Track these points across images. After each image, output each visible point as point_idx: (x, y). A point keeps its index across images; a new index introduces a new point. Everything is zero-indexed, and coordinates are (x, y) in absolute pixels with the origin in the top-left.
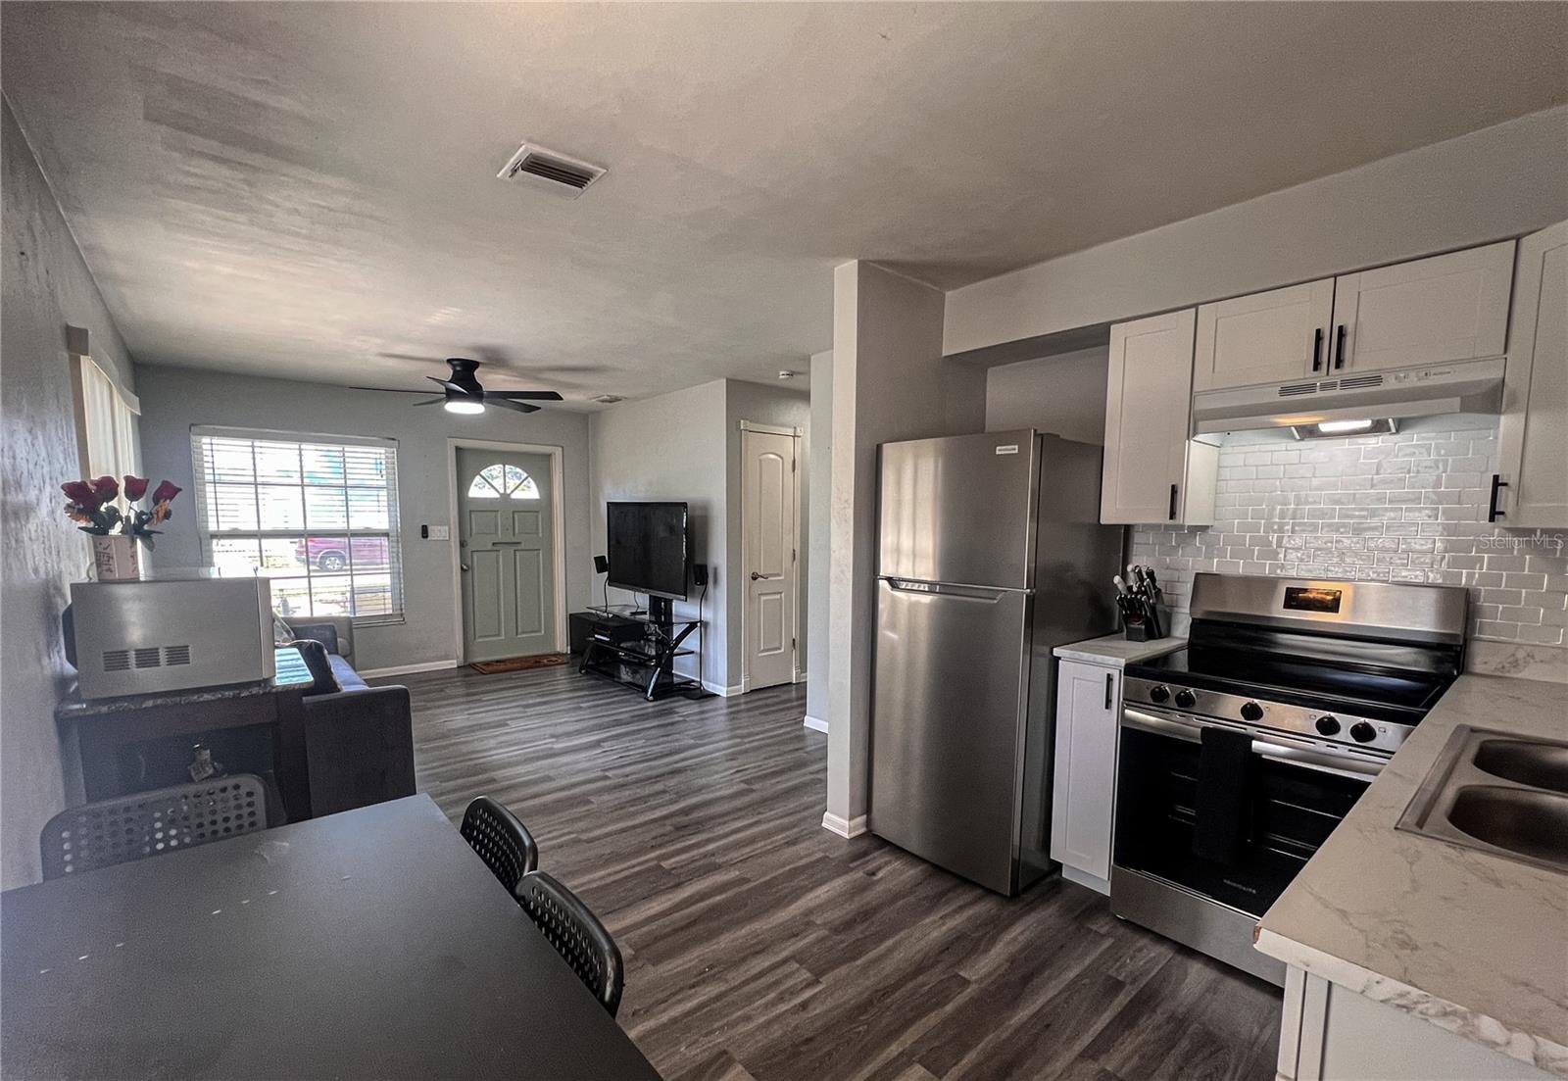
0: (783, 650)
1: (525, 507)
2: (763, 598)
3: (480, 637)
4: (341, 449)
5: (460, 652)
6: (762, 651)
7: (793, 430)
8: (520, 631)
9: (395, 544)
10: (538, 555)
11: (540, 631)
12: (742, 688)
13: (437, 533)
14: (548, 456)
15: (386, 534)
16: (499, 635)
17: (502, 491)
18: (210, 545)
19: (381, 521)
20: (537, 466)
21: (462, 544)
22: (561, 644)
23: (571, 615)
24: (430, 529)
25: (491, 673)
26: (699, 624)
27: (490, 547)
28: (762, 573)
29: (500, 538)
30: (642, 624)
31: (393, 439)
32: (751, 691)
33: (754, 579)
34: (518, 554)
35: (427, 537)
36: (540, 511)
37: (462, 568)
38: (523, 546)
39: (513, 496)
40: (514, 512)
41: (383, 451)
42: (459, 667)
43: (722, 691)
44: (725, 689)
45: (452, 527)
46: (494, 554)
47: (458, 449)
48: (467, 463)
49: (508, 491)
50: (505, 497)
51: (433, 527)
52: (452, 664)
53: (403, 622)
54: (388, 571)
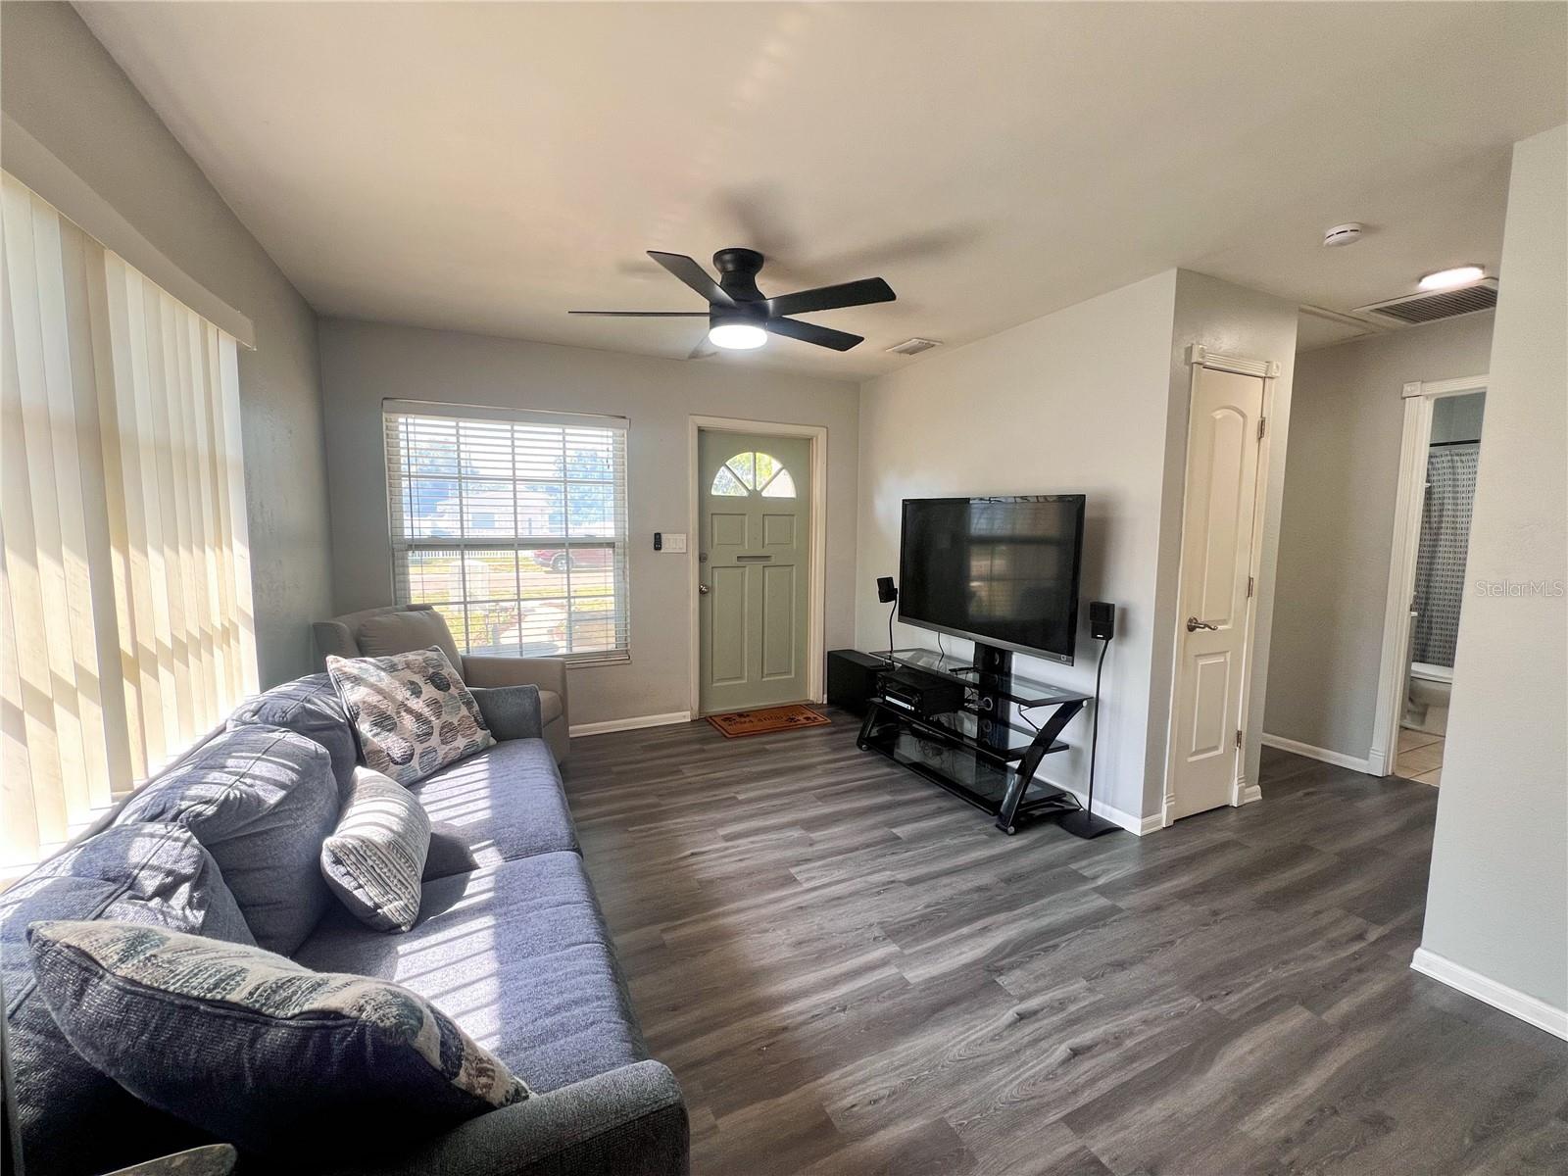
0: (1221, 751)
1: (777, 510)
2: (1202, 662)
3: (719, 680)
4: (561, 431)
5: (696, 707)
6: (1197, 753)
7: (1265, 365)
8: (765, 672)
9: (621, 558)
10: (791, 573)
11: (789, 673)
12: (1163, 819)
13: (672, 543)
14: (808, 441)
15: (611, 545)
16: (740, 678)
18: (404, 558)
19: (607, 530)
20: (794, 452)
21: (702, 558)
22: (815, 690)
23: (829, 653)
24: (664, 537)
25: (738, 736)
26: (1085, 703)
27: (735, 562)
28: (1202, 619)
29: (746, 550)
30: (960, 686)
31: (624, 417)
32: (1175, 821)
33: (1191, 629)
34: (767, 571)
35: (660, 549)
36: (794, 512)
37: (700, 590)
38: (773, 561)
39: (763, 495)
40: (763, 515)
41: (610, 434)
43: (1133, 824)
44: (1139, 822)
45: (691, 536)
46: (740, 570)
47: (701, 431)
48: (712, 448)
49: (758, 488)
50: (755, 495)
51: (670, 536)
52: (684, 717)
53: (628, 662)
54: (612, 592)
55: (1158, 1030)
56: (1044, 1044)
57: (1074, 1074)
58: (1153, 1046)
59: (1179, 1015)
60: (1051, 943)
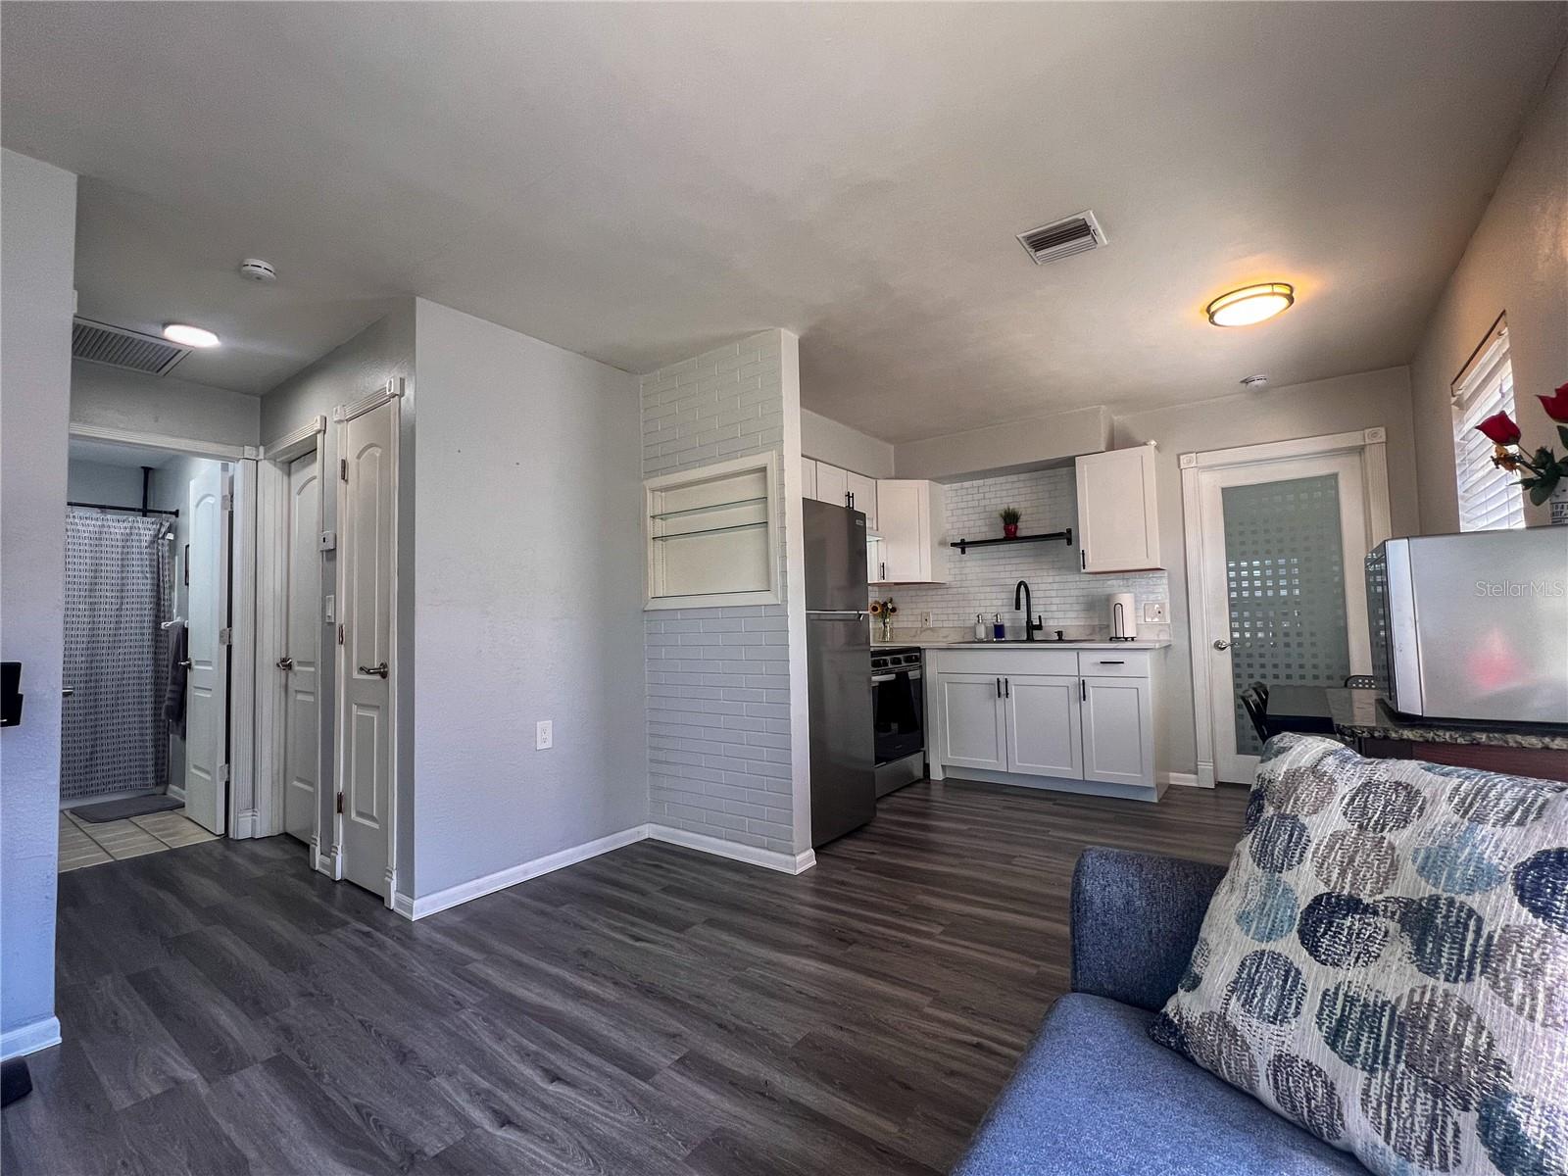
57: (585, 1078)
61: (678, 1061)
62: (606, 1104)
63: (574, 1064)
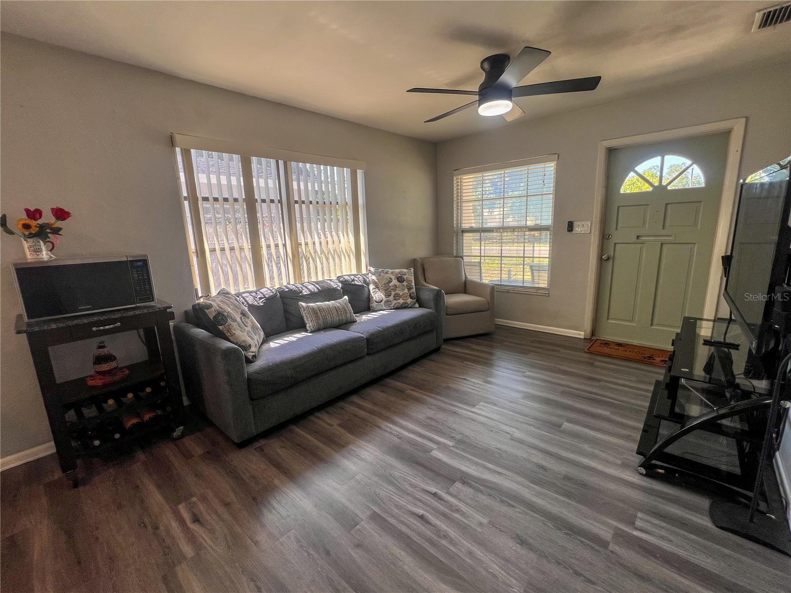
4: (526, 169)
5: (589, 330)
8: (655, 322)
10: (692, 250)
11: (678, 327)
13: (581, 228)
14: (726, 133)
16: (631, 321)
17: (656, 184)
18: (461, 236)
19: (547, 221)
20: (708, 147)
21: (607, 237)
24: (575, 224)
25: (592, 353)
27: (635, 239)
29: (648, 230)
31: (556, 154)
34: (665, 248)
35: (572, 231)
36: (702, 199)
38: (672, 238)
39: (669, 188)
40: (667, 204)
42: (584, 339)
45: (594, 221)
46: (638, 246)
47: (609, 149)
48: (621, 161)
49: (664, 183)
50: (660, 189)
51: (578, 223)
52: (581, 334)
53: (547, 295)
54: (548, 256)
55: (468, 560)
56: (419, 504)
57: (405, 516)
58: (452, 556)
59: (494, 576)
60: (512, 503)
61: (358, 524)
62: (392, 500)
63: (415, 527)
